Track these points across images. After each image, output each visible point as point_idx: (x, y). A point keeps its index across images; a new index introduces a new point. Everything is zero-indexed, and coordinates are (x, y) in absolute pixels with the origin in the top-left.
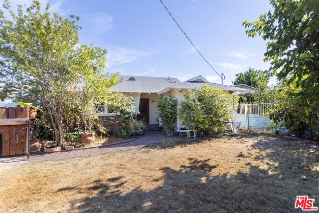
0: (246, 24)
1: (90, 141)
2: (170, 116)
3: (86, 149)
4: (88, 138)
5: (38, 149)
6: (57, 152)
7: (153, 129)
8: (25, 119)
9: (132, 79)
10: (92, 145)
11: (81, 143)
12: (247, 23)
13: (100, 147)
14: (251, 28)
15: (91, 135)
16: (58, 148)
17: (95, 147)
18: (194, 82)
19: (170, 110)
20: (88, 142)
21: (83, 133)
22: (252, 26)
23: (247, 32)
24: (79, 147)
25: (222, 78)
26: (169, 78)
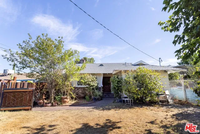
0: (160, 24)
1: (66, 101)
2: (117, 88)
3: (63, 106)
4: (65, 100)
5: (41, 104)
6: (49, 106)
7: (111, 97)
8: (32, 88)
9: (101, 65)
10: (67, 104)
11: (61, 102)
12: (162, 22)
13: (70, 106)
14: (164, 25)
15: (67, 98)
16: (49, 104)
17: (67, 106)
18: (138, 65)
19: (116, 85)
20: (65, 102)
21: (63, 96)
22: (165, 24)
23: (162, 28)
24: (59, 105)
25: (160, 62)
26: (126, 63)
